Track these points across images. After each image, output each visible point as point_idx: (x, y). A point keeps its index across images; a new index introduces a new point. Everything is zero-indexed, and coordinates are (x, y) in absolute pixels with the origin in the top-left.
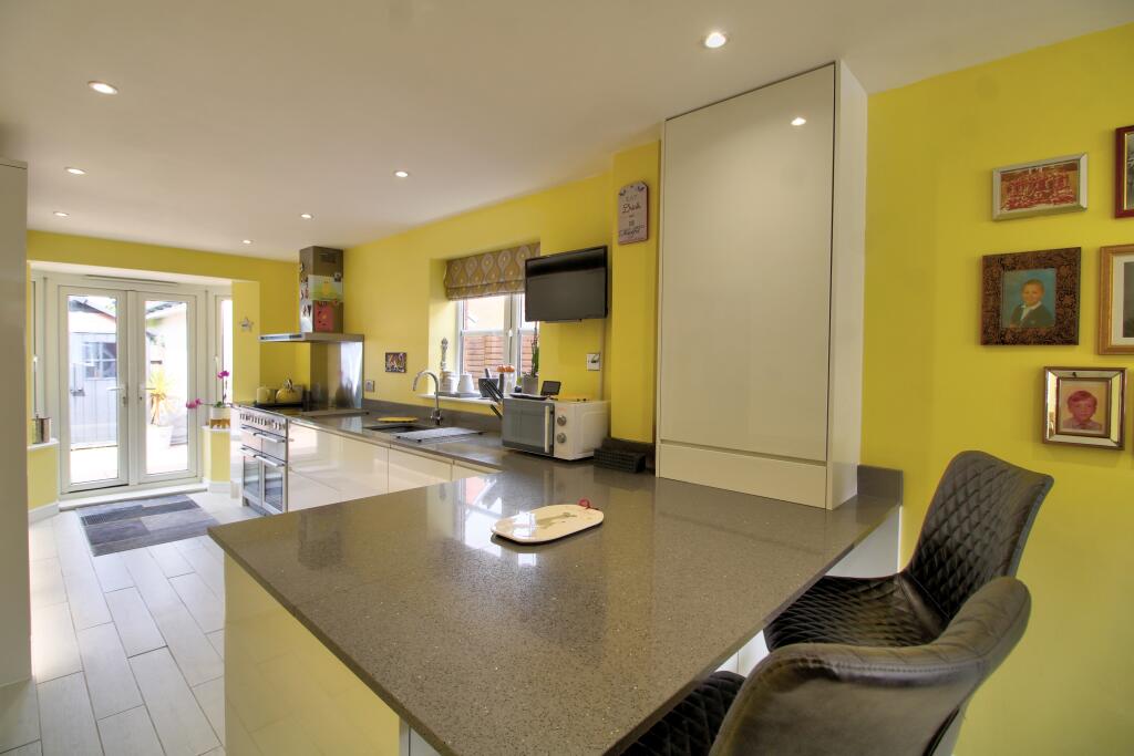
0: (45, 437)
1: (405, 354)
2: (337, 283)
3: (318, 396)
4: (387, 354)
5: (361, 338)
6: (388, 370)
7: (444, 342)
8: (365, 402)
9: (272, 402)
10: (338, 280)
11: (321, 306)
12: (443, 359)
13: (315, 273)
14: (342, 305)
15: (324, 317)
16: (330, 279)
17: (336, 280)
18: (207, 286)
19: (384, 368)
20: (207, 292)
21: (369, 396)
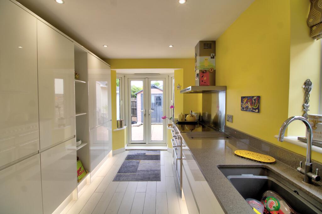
0: (122, 126)
1: (259, 98)
2: (213, 59)
3: (206, 118)
4: (243, 98)
5: (225, 89)
6: (243, 109)
7: (308, 84)
8: (227, 128)
9: (183, 121)
10: (213, 57)
11: (203, 72)
12: (306, 101)
13: (200, 56)
14: (215, 71)
15: (205, 78)
16: (209, 58)
17: (212, 58)
18: (169, 74)
19: (240, 108)
20: (169, 76)
21: (229, 124)
